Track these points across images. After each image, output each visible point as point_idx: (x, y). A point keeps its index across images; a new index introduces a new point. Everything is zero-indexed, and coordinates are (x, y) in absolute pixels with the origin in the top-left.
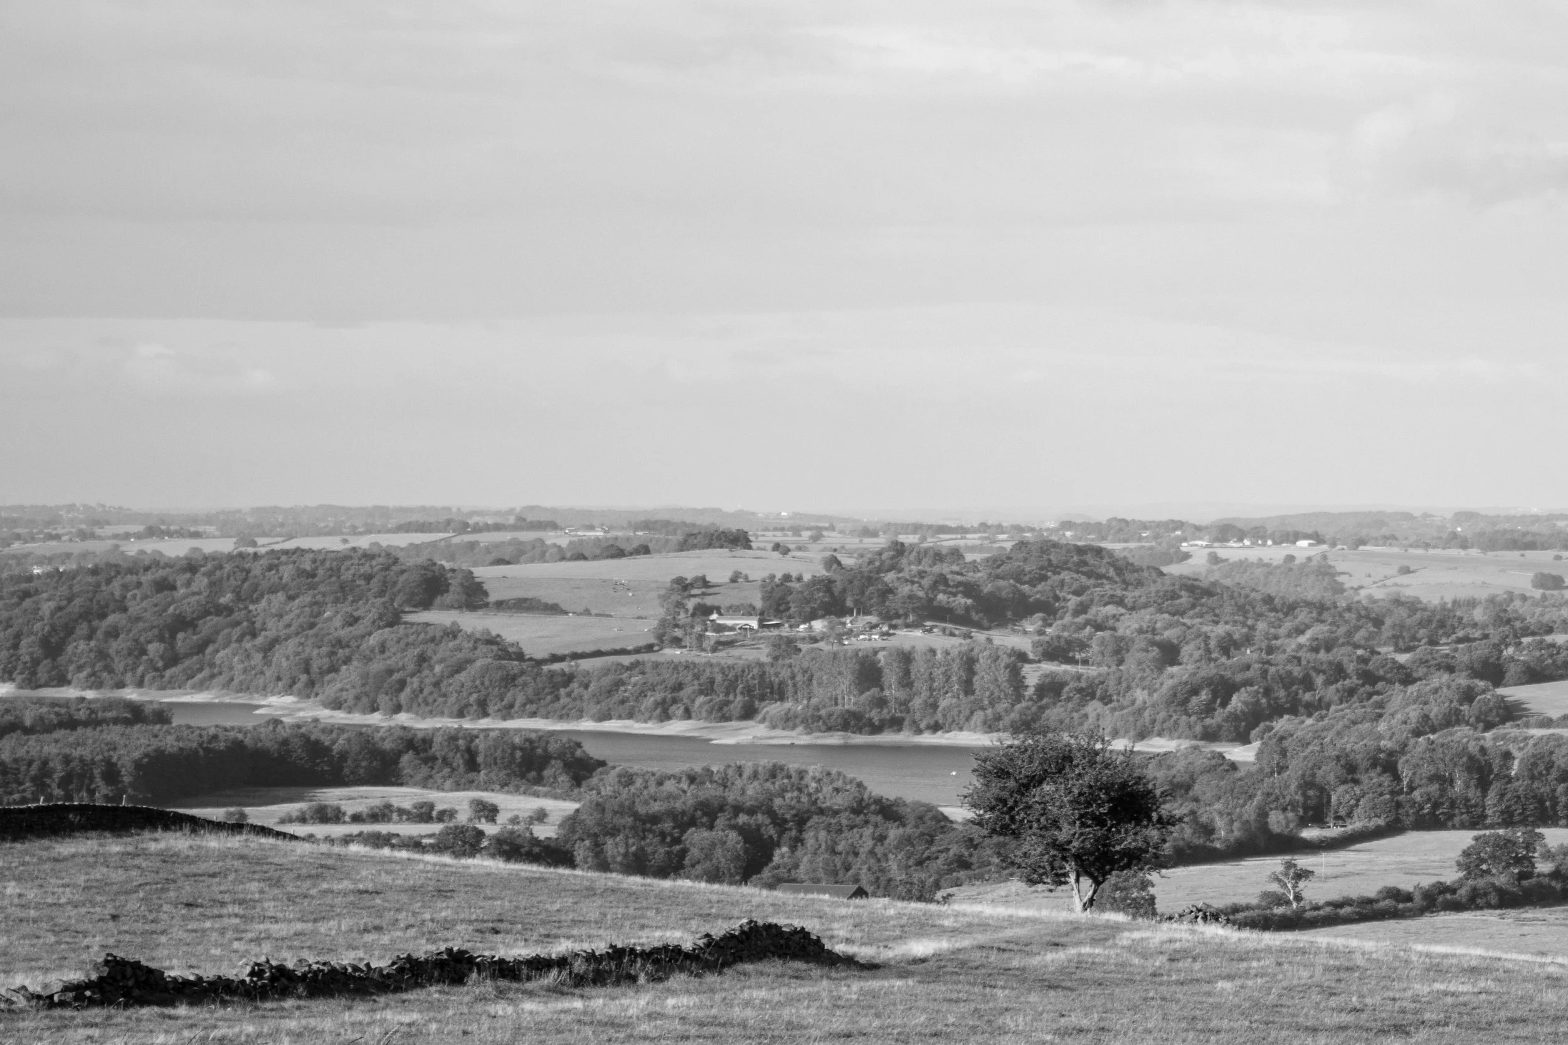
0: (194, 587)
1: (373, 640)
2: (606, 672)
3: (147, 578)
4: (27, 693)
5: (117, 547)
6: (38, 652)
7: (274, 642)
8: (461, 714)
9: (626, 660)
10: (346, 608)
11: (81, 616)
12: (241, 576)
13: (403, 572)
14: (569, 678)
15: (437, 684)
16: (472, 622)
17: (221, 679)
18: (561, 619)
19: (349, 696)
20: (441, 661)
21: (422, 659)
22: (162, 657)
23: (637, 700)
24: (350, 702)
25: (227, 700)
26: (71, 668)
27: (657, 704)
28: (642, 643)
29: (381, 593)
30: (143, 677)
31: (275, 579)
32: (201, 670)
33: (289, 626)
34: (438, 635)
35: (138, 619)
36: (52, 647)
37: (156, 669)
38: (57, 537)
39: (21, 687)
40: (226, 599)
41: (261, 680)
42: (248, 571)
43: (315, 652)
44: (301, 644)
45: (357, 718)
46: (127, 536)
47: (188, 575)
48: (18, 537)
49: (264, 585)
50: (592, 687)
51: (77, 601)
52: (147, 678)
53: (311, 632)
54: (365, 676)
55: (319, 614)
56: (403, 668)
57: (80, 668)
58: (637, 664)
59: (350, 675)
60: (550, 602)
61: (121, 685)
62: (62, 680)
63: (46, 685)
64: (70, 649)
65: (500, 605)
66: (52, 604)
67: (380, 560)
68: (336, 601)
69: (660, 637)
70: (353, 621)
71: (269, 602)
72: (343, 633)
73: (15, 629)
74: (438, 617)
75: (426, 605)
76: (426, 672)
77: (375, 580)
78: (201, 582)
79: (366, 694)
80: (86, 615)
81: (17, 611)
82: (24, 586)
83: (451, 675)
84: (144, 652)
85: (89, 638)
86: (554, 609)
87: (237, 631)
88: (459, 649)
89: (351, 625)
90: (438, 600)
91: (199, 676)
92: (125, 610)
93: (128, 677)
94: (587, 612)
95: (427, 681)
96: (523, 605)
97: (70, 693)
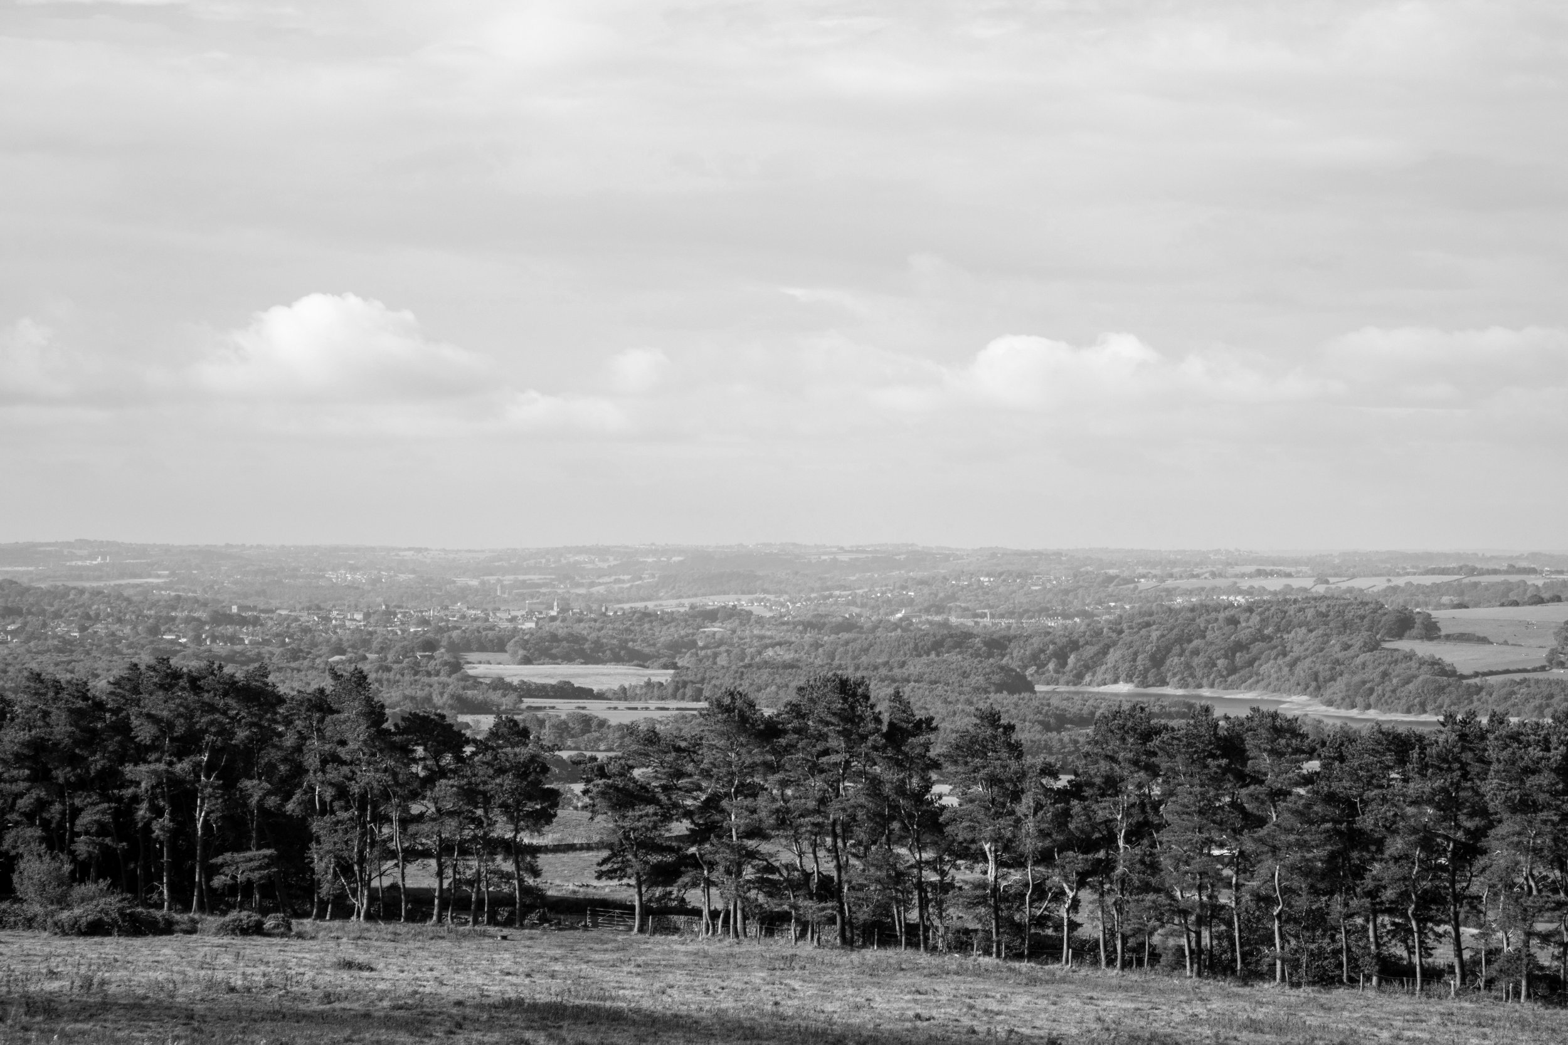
0: (1251, 623)
1: (1358, 661)
2: (1504, 685)
3: (1222, 616)
4: (1141, 690)
5: (1235, 583)
6: (1148, 664)
7: (1297, 660)
8: (1408, 711)
9: (1518, 677)
10: (1345, 638)
11: (1176, 641)
12: (1280, 615)
13: (1385, 614)
14: (1479, 689)
15: (1394, 691)
16: (1424, 649)
17: (1262, 684)
18: (1487, 647)
19: (1338, 697)
20: (1398, 676)
21: (1385, 675)
22: (1226, 669)
23: (1523, 704)
24: (1339, 702)
25: (1266, 697)
26: (1169, 674)
27: (1536, 708)
28: (1538, 665)
29: (1370, 629)
30: (1214, 680)
31: (1302, 618)
32: (1250, 677)
33: (1307, 650)
34: (1400, 657)
35: (1212, 643)
36: (1158, 660)
37: (1222, 676)
38: (1197, 576)
39: (1137, 686)
40: (1268, 631)
41: (1287, 685)
42: (1286, 612)
43: (1322, 667)
44: (1313, 662)
45: (1343, 712)
46: (1243, 575)
47: (1248, 614)
48: (1171, 576)
49: (1296, 621)
50: (1494, 695)
51: (1175, 631)
52: (1217, 681)
53: (1320, 654)
54: (1348, 685)
55: (1328, 642)
56: (1373, 680)
57: (1174, 675)
58: (1525, 680)
59: (1340, 684)
60: (1481, 635)
61: (1200, 686)
62: (1163, 683)
63: (1153, 685)
64: (1168, 662)
65: (1448, 637)
66: (1158, 633)
67: (1372, 606)
68: (1339, 633)
69: (1550, 661)
70: (1346, 647)
71: (1296, 633)
72: (1340, 655)
73: (1135, 648)
74: (1404, 645)
75: (1400, 636)
76: (1387, 683)
77: (1366, 620)
78: (1255, 619)
79: (1349, 697)
80: (1179, 640)
81: (1136, 637)
82: (1146, 619)
83: (1403, 685)
84: (1215, 665)
85: (1181, 655)
86: (1484, 640)
87: (1275, 652)
88: (1409, 668)
89: (1345, 650)
90: (1408, 633)
91: (1250, 681)
92: (1204, 637)
93: (1205, 681)
94: (1506, 643)
95: (1388, 689)
96: (1463, 638)
97: (1168, 690)
